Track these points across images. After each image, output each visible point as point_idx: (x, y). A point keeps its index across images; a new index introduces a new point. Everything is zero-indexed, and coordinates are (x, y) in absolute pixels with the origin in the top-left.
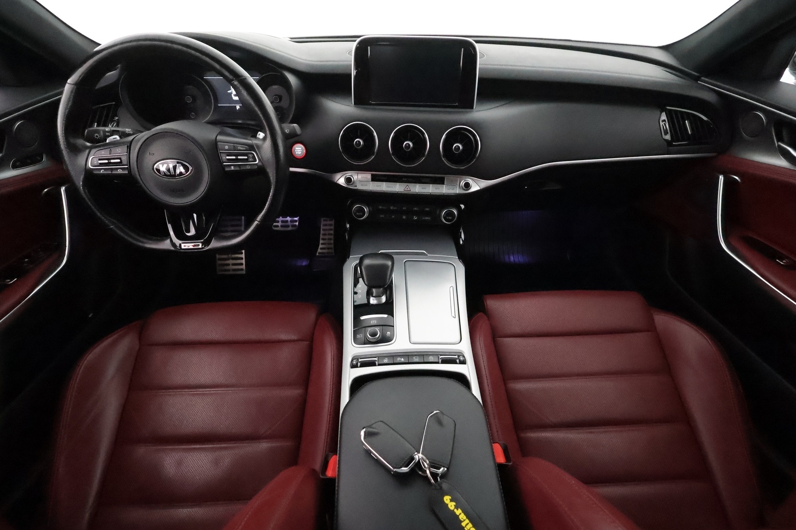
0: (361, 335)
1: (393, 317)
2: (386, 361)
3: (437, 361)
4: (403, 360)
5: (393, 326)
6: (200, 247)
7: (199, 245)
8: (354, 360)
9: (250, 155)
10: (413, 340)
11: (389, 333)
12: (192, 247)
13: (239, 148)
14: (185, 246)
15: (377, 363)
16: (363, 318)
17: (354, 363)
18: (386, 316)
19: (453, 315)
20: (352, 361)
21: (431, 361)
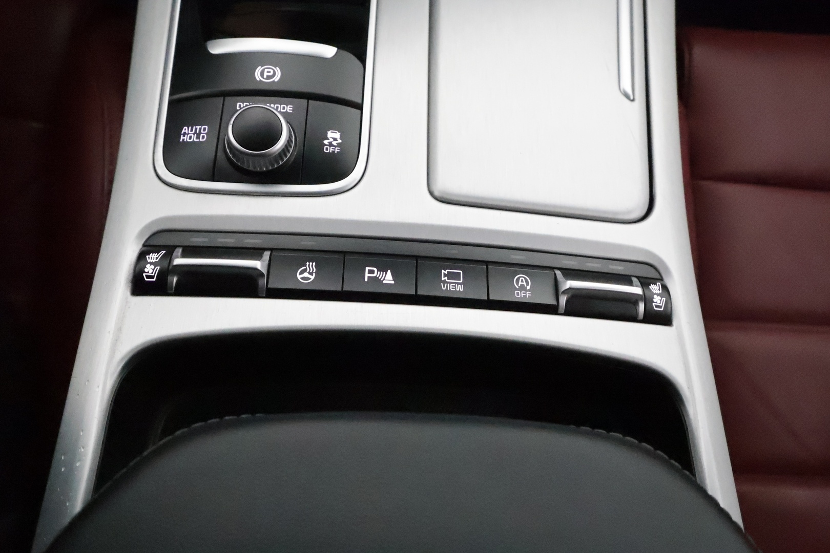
0: (204, 129)
1: (363, 59)
2: (307, 275)
3: (550, 300)
4: (388, 278)
5: (360, 107)
8: (153, 257)
10: (446, 183)
11: (333, 136)
15: (262, 282)
16: (221, 47)
17: (149, 269)
18: (328, 51)
19: (627, 86)
20: (142, 256)
21: (519, 296)
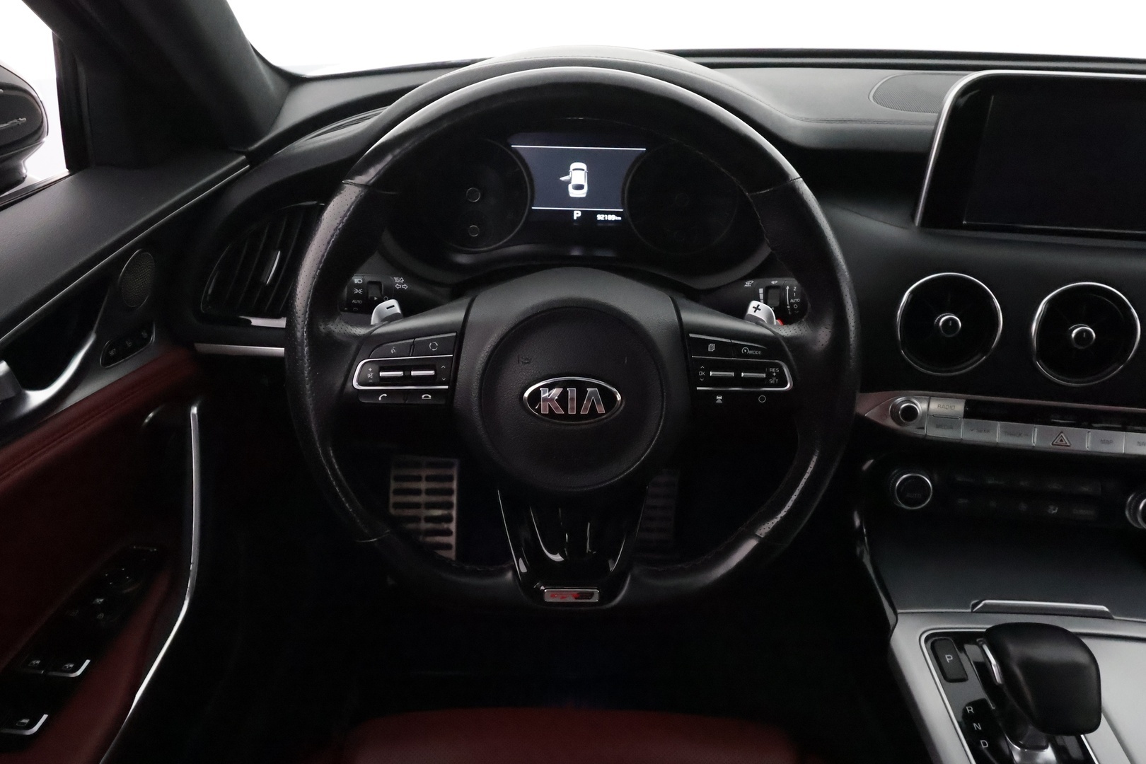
6: (595, 599)
7: (592, 595)
9: (772, 370)
12: (573, 600)
13: (744, 350)
14: (553, 596)
